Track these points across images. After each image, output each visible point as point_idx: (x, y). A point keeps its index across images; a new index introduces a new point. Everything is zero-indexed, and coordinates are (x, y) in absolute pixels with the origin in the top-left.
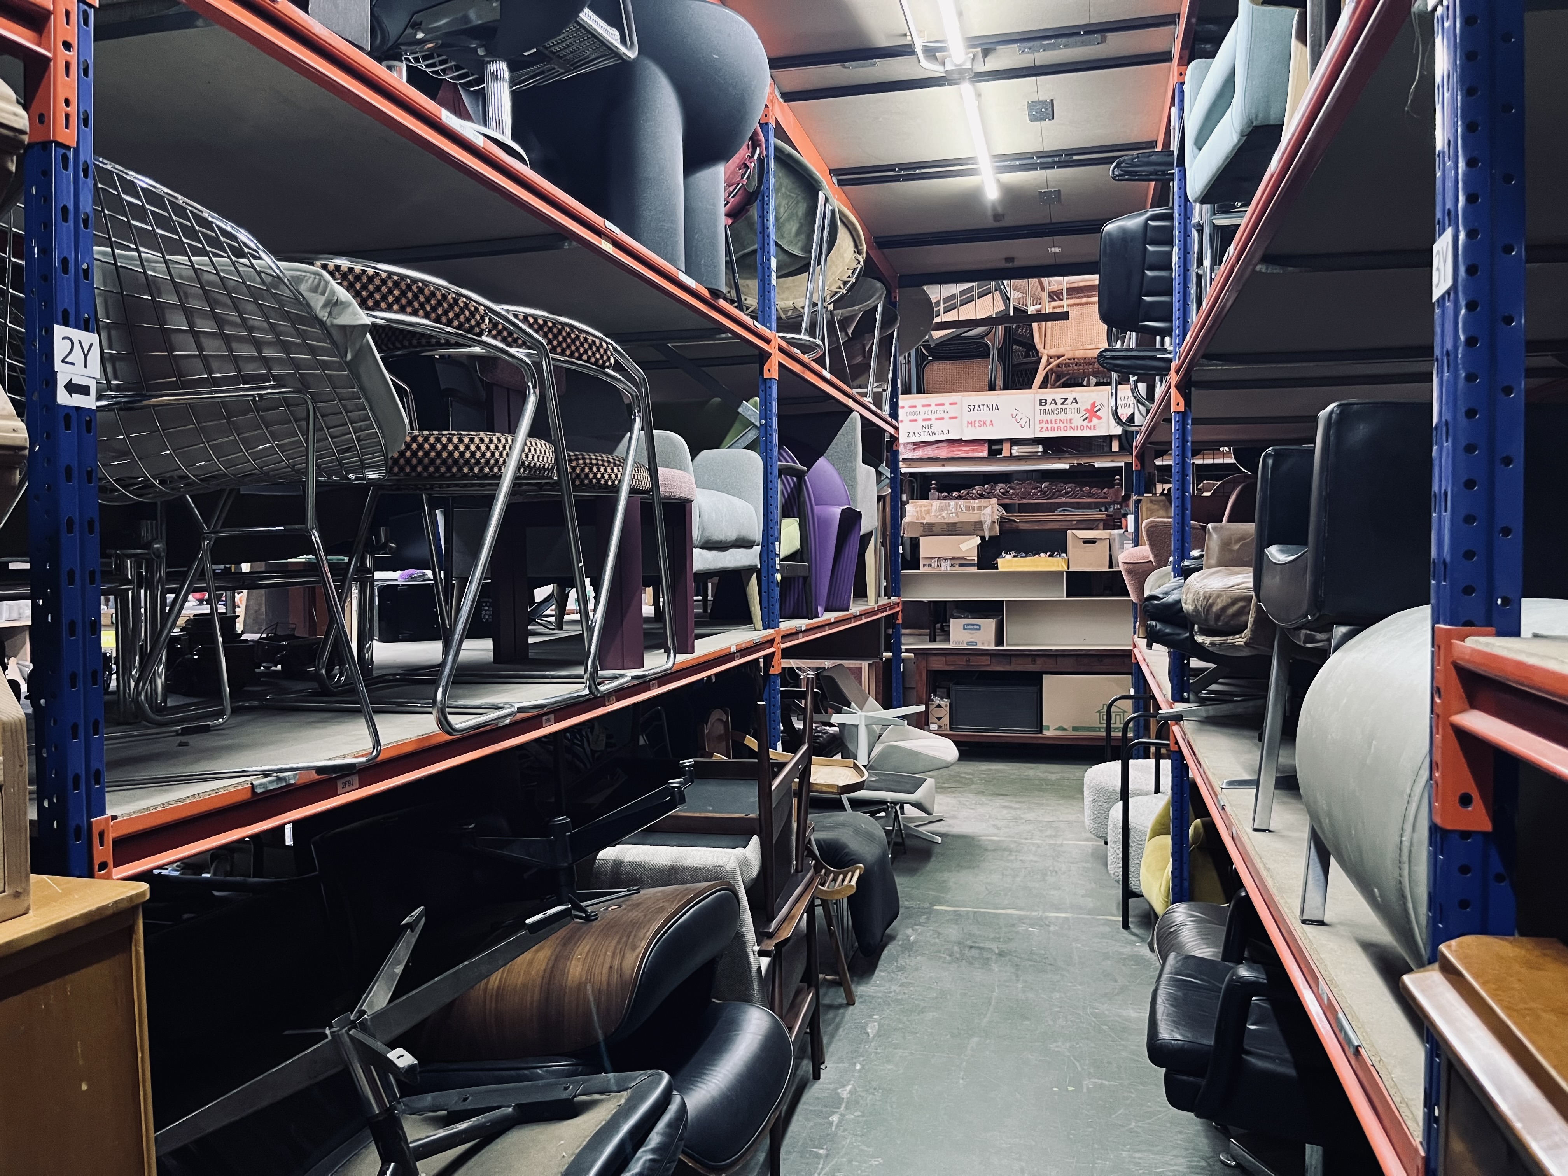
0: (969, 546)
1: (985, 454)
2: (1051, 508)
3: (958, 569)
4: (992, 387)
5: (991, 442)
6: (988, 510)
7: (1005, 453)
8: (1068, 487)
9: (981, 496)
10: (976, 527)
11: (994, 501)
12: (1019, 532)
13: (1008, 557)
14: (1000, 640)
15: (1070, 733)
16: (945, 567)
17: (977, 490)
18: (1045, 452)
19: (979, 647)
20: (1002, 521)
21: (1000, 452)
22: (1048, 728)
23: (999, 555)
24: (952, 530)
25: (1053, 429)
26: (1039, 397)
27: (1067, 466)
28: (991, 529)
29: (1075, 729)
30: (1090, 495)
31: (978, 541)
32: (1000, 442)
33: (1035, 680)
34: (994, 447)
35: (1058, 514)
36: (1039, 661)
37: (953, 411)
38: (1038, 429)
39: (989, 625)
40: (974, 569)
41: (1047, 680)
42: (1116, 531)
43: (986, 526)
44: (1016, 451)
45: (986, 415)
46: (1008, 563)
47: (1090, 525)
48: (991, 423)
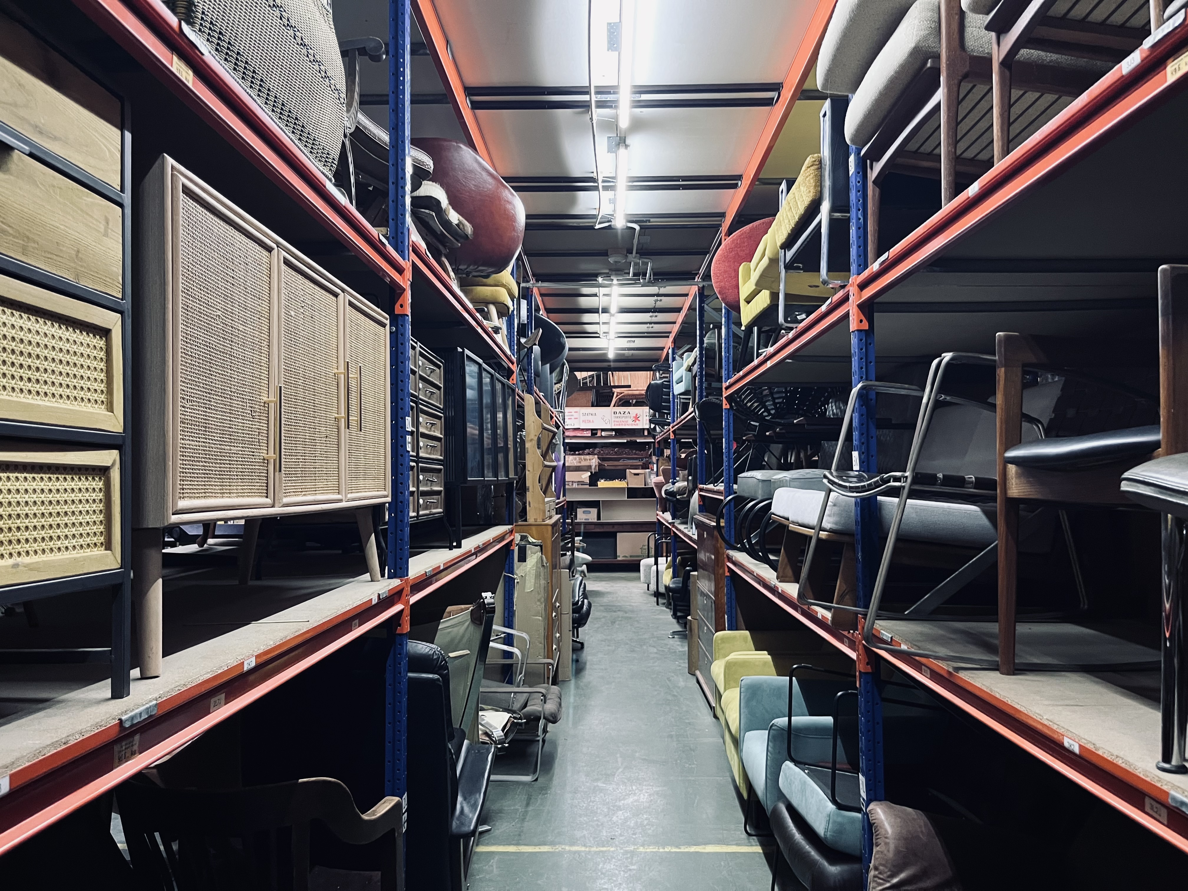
0: (585, 476)
1: (590, 435)
2: (618, 460)
3: (580, 486)
4: (593, 406)
5: (592, 430)
6: (594, 460)
7: (599, 435)
8: (627, 450)
9: (589, 454)
10: (588, 468)
11: (596, 456)
12: (605, 470)
13: (602, 481)
14: (599, 518)
15: (629, 558)
16: (575, 486)
17: (587, 451)
18: (616, 434)
19: (590, 521)
20: (600, 465)
21: (596, 434)
22: (619, 556)
23: (598, 480)
24: (578, 469)
25: (619, 425)
26: (613, 411)
27: (625, 441)
28: (595, 468)
29: (631, 556)
30: (635, 454)
31: (589, 474)
32: (597, 429)
33: (613, 535)
34: (594, 432)
35: (621, 462)
36: (616, 527)
37: (576, 415)
38: (613, 424)
39: (594, 511)
40: (588, 486)
41: (619, 535)
42: (647, 470)
43: (593, 467)
44: (603, 434)
45: (590, 418)
46: (602, 484)
47: (636, 467)
48: (593, 422)
